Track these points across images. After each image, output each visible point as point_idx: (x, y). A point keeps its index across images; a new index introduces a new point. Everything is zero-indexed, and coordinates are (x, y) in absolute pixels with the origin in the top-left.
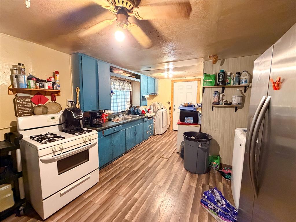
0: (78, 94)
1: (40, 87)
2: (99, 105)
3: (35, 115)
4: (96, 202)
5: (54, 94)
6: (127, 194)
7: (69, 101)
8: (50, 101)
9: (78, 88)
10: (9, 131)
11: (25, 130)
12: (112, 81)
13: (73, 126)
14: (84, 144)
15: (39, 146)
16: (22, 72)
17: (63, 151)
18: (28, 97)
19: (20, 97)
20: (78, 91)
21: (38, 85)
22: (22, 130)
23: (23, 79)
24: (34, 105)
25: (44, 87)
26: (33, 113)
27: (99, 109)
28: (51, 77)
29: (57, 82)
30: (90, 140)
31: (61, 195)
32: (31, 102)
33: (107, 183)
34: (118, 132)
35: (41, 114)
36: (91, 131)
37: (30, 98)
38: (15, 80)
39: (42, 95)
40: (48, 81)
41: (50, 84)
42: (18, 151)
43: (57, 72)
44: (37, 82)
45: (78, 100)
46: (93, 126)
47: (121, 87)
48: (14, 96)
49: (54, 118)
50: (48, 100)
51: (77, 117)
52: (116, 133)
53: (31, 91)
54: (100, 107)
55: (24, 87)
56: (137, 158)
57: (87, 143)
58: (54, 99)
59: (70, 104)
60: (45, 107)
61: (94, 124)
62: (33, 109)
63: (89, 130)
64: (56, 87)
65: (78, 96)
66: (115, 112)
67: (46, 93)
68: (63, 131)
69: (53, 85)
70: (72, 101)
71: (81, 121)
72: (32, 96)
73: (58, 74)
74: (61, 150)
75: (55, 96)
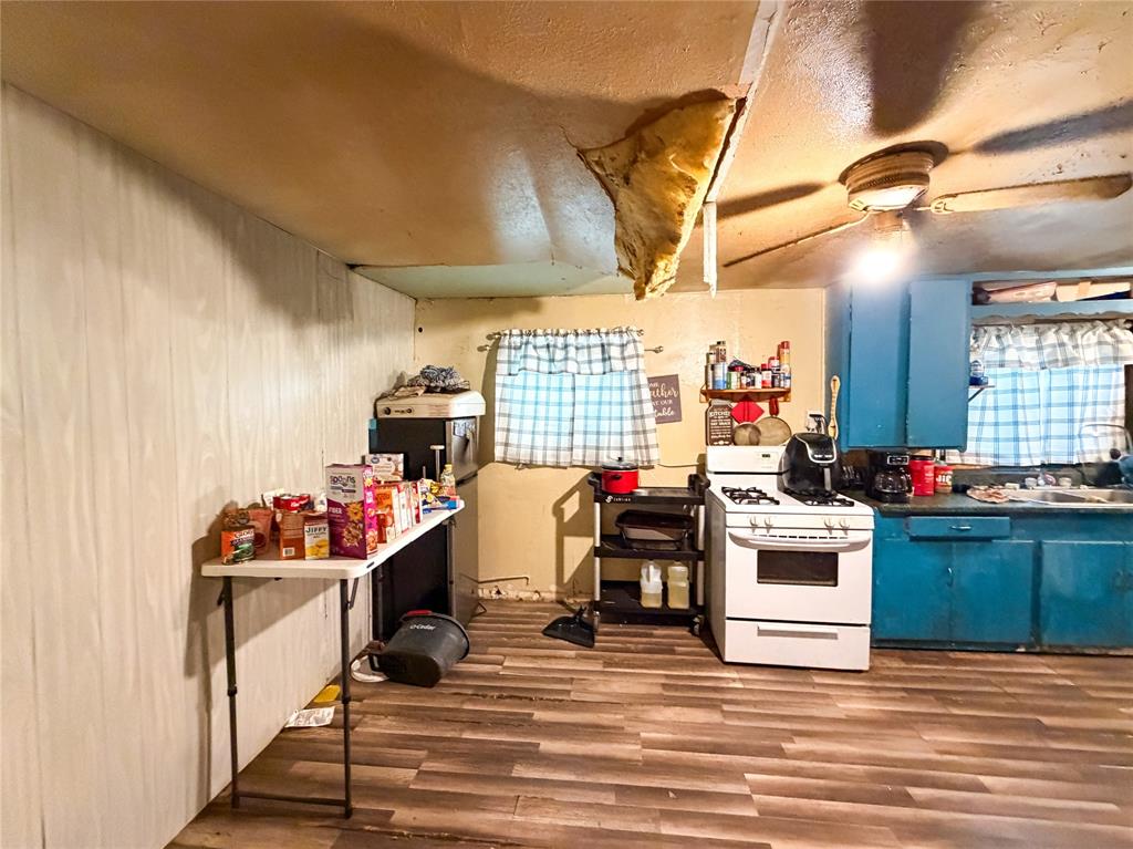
0: (835, 395)
1: (748, 384)
2: (906, 429)
3: (735, 444)
4: (840, 705)
5: (776, 397)
6: (950, 753)
7: (811, 416)
8: (767, 414)
9: (835, 377)
10: (693, 471)
11: (716, 473)
12: (996, 333)
13: (807, 482)
14: (825, 533)
15: (730, 505)
16: (721, 357)
17: (772, 532)
18: (726, 406)
19: (717, 407)
20: (836, 386)
21: (745, 380)
22: (710, 472)
23: (721, 370)
24: (736, 424)
25: (753, 383)
26: (733, 441)
27: (906, 442)
28: (772, 358)
29: (785, 367)
30: (845, 529)
31: (761, 633)
32: (731, 417)
33: (897, 689)
34: (986, 544)
35: (746, 445)
36: (852, 504)
37: (730, 409)
38: (710, 372)
39: (751, 400)
40: (764, 368)
41: (767, 376)
42: (702, 508)
43: (784, 345)
44: (742, 375)
45: (833, 413)
46: (872, 496)
47: (1049, 355)
48: (707, 405)
49: (768, 456)
50: (762, 412)
51: (818, 459)
52: (977, 544)
53: (732, 393)
54: (910, 437)
55: (721, 386)
56: (1093, 694)
57: (835, 534)
58: (774, 411)
59: (813, 425)
60: (756, 429)
61: (876, 490)
62: (733, 432)
63: (848, 499)
64: (780, 380)
65: (835, 400)
66: (1002, 462)
67: (759, 396)
68: (786, 491)
69: (773, 377)
70: (820, 416)
71: (827, 471)
72: (734, 405)
73: (788, 347)
74: (769, 527)
75: (776, 402)
